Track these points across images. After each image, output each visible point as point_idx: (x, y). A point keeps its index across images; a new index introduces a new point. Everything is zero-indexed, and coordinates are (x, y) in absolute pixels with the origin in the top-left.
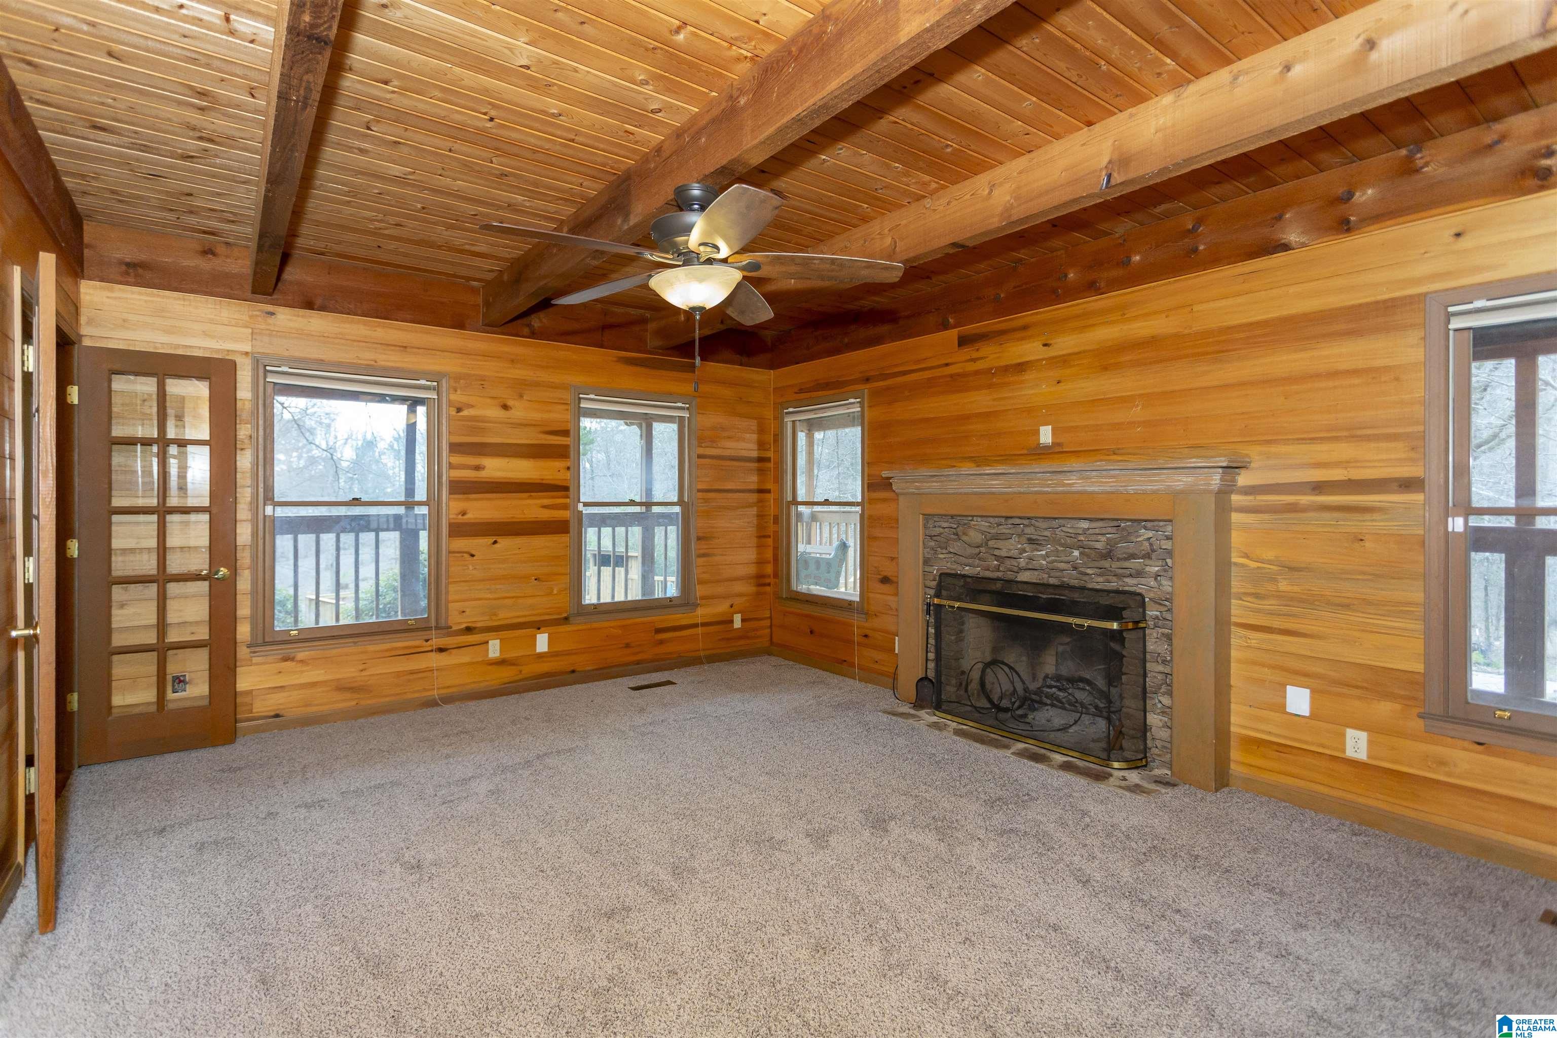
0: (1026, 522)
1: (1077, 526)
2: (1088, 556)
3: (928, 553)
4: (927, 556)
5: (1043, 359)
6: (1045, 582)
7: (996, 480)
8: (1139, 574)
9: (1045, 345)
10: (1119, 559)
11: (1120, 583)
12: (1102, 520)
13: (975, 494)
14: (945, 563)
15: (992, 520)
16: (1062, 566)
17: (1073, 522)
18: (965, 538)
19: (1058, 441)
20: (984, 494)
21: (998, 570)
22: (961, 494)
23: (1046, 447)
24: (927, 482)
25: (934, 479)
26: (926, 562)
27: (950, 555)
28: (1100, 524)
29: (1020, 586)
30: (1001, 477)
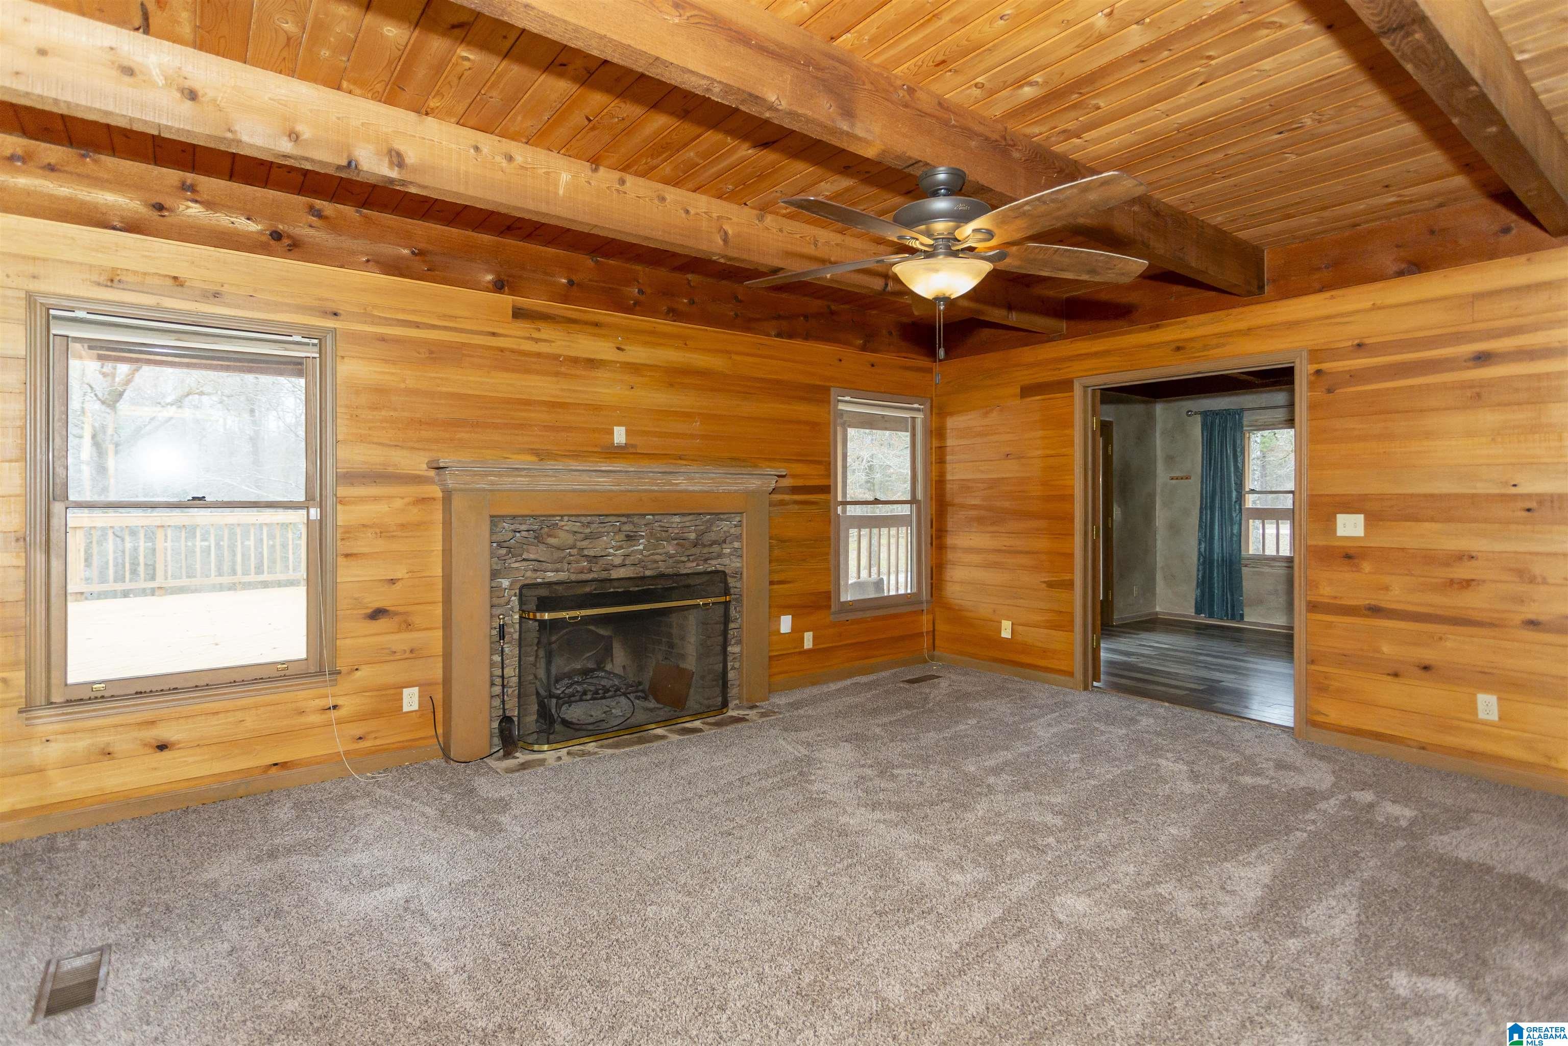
0: (624, 519)
1: (673, 520)
2: (682, 546)
3: (497, 564)
4: (495, 567)
5: (618, 362)
6: (642, 574)
7: (604, 477)
8: (720, 556)
9: (618, 348)
10: (705, 546)
11: (707, 566)
12: (690, 514)
13: (574, 491)
14: (524, 572)
15: (583, 519)
16: (657, 557)
17: (669, 517)
18: (551, 541)
19: (632, 442)
20: (585, 491)
21: (591, 571)
22: (555, 491)
23: (620, 447)
24: (509, 476)
25: (523, 473)
26: (494, 574)
27: (525, 563)
28: (690, 517)
29: (616, 584)
30: (612, 474)
